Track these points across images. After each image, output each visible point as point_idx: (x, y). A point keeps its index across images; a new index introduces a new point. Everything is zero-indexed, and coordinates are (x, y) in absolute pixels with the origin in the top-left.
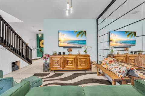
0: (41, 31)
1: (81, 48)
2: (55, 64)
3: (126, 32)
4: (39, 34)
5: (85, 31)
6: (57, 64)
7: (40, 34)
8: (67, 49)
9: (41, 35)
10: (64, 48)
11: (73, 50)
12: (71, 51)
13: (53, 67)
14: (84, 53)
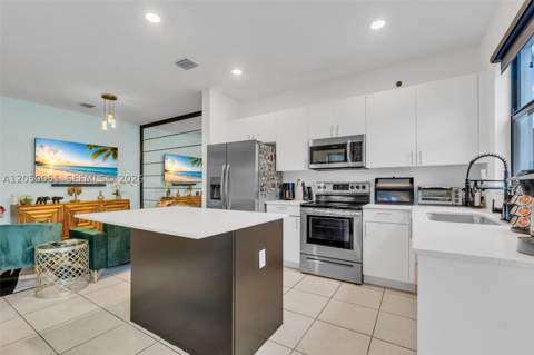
1: (105, 185)
3: (192, 158)
5: (116, 149)
8: (66, 188)
10: (53, 185)
12: (79, 192)
14: (114, 197)
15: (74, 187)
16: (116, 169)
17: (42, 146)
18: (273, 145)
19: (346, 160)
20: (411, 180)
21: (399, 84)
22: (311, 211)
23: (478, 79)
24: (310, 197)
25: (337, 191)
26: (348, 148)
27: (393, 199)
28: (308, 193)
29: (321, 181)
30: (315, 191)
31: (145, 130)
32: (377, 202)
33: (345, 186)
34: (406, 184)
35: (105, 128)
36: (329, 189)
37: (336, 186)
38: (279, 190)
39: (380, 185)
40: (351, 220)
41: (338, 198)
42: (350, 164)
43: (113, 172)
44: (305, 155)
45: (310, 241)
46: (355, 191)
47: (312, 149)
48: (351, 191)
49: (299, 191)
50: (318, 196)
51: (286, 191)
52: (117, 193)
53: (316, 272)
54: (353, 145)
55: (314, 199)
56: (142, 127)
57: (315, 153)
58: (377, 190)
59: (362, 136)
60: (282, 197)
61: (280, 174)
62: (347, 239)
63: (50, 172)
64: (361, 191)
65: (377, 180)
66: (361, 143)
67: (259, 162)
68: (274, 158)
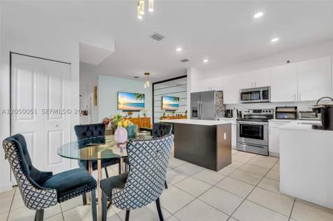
12: (132, 114)
15: (130, 112)
18: (221, 92)
19: (260, 98)
20: (296, 108)
21: (288, 62)
22: (242, 122)
23: (331, 59)
24: (241, 116)
25: (255, 114)
26: (261, 93)
27: (286, 117)
28: (239, 114)
29: (246, 108)
30: (243, 113)
31: (155, 85)
32: (277, 118)
33: (260, 111)
34: (293, 110)
35: (145, 87)
36: (251, 113)
37: (255, 111)
38: (224, 113)
39: (278, 110)
40: (262, 126)
41: (255, 117)
42: (262, 100)
43: (143, 105)
44: (238, 96)
45: (241, 136)
46: (265, 113)
47: (243, 94)
48: (263, 113)
49: (235, 113)
50: (245, 116)
51: (228, 114)
52: (145, 115)
53: (244, 149)
54: (264, 92)
55: (243, 117)
56: (153, 84)
57: (244, 95)
58: (276, 112)
59: (268, 87)
60: (226, 116)
61: (225, 105)
62: (260, 135)
64: (268, 113)
65: (277, 108)
66: (268, 91)
67: (216, 101)
68: (222, 98)
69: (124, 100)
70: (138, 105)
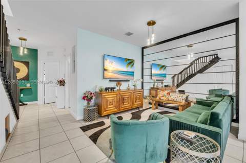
0: (25, 40)
1: (129, 81)
2: (110, 105)
4: (22, 48)
5: (134, 61)
6: (112, 104)
7: (24, 48)
8: (116, 82)
9: (26, 50)
10: (110, 81)
11: (123, 83)
12: (121, 85)
13: (107, 109)
14: (133, 88)
16: (133, 72)
17: (106, 60)
43: (132, 74)
56: (143, 48)
63: (110, 74)
69: (113, 67)
70: (128, 73)
